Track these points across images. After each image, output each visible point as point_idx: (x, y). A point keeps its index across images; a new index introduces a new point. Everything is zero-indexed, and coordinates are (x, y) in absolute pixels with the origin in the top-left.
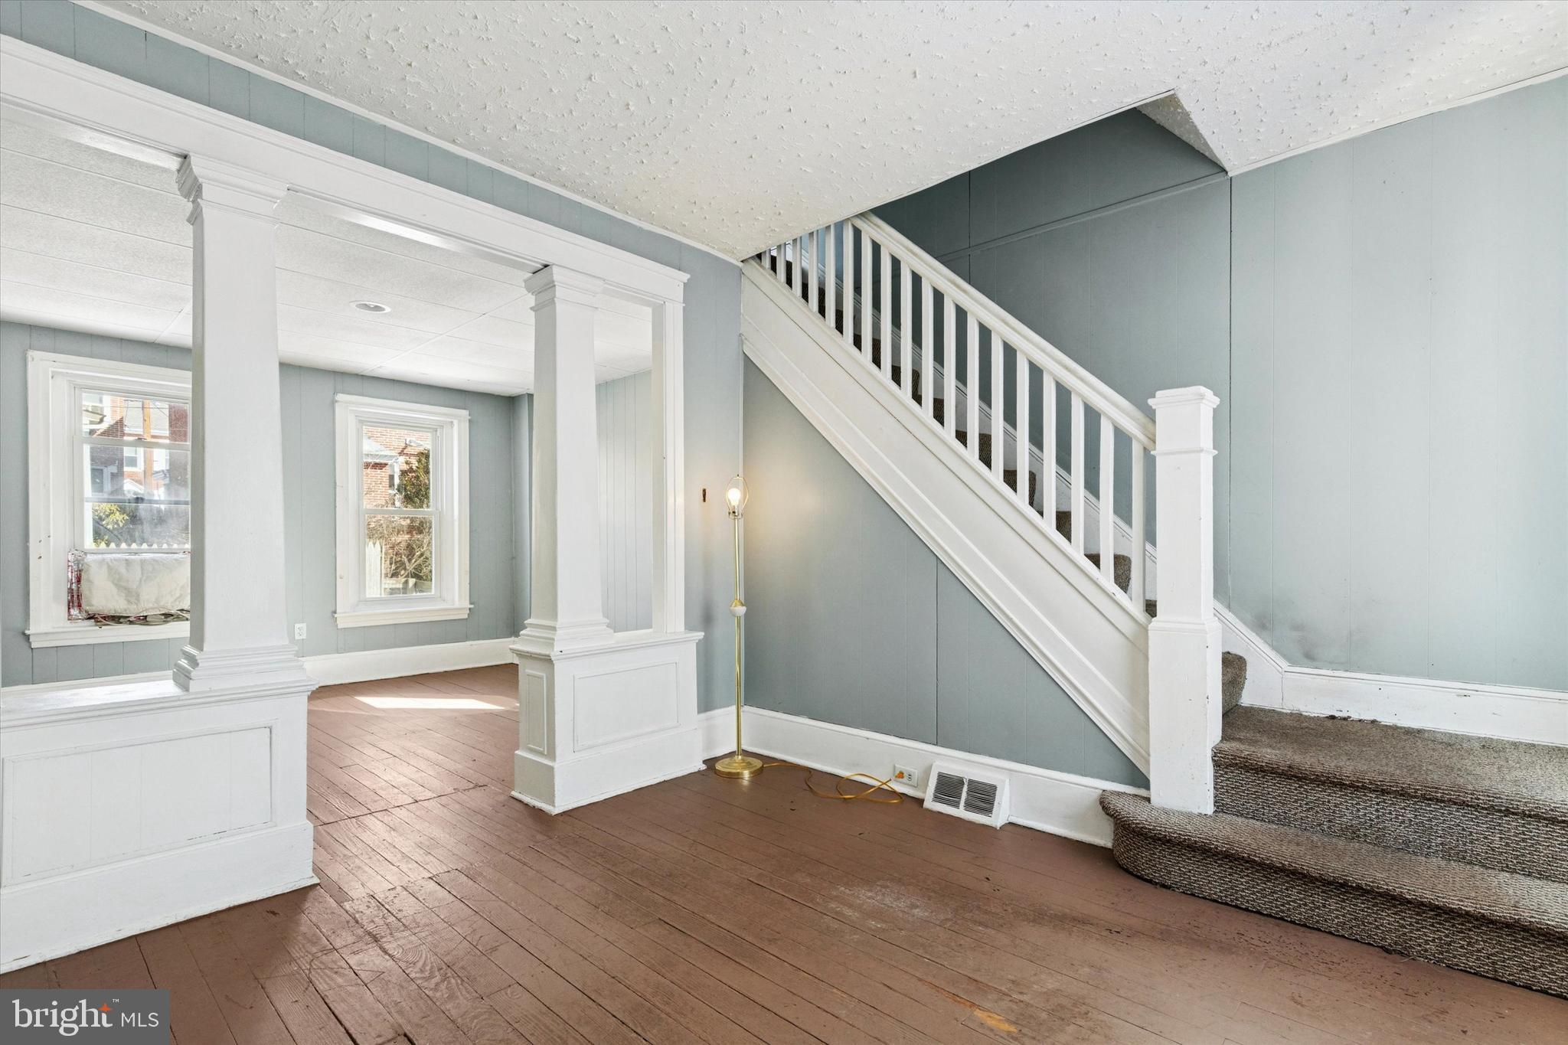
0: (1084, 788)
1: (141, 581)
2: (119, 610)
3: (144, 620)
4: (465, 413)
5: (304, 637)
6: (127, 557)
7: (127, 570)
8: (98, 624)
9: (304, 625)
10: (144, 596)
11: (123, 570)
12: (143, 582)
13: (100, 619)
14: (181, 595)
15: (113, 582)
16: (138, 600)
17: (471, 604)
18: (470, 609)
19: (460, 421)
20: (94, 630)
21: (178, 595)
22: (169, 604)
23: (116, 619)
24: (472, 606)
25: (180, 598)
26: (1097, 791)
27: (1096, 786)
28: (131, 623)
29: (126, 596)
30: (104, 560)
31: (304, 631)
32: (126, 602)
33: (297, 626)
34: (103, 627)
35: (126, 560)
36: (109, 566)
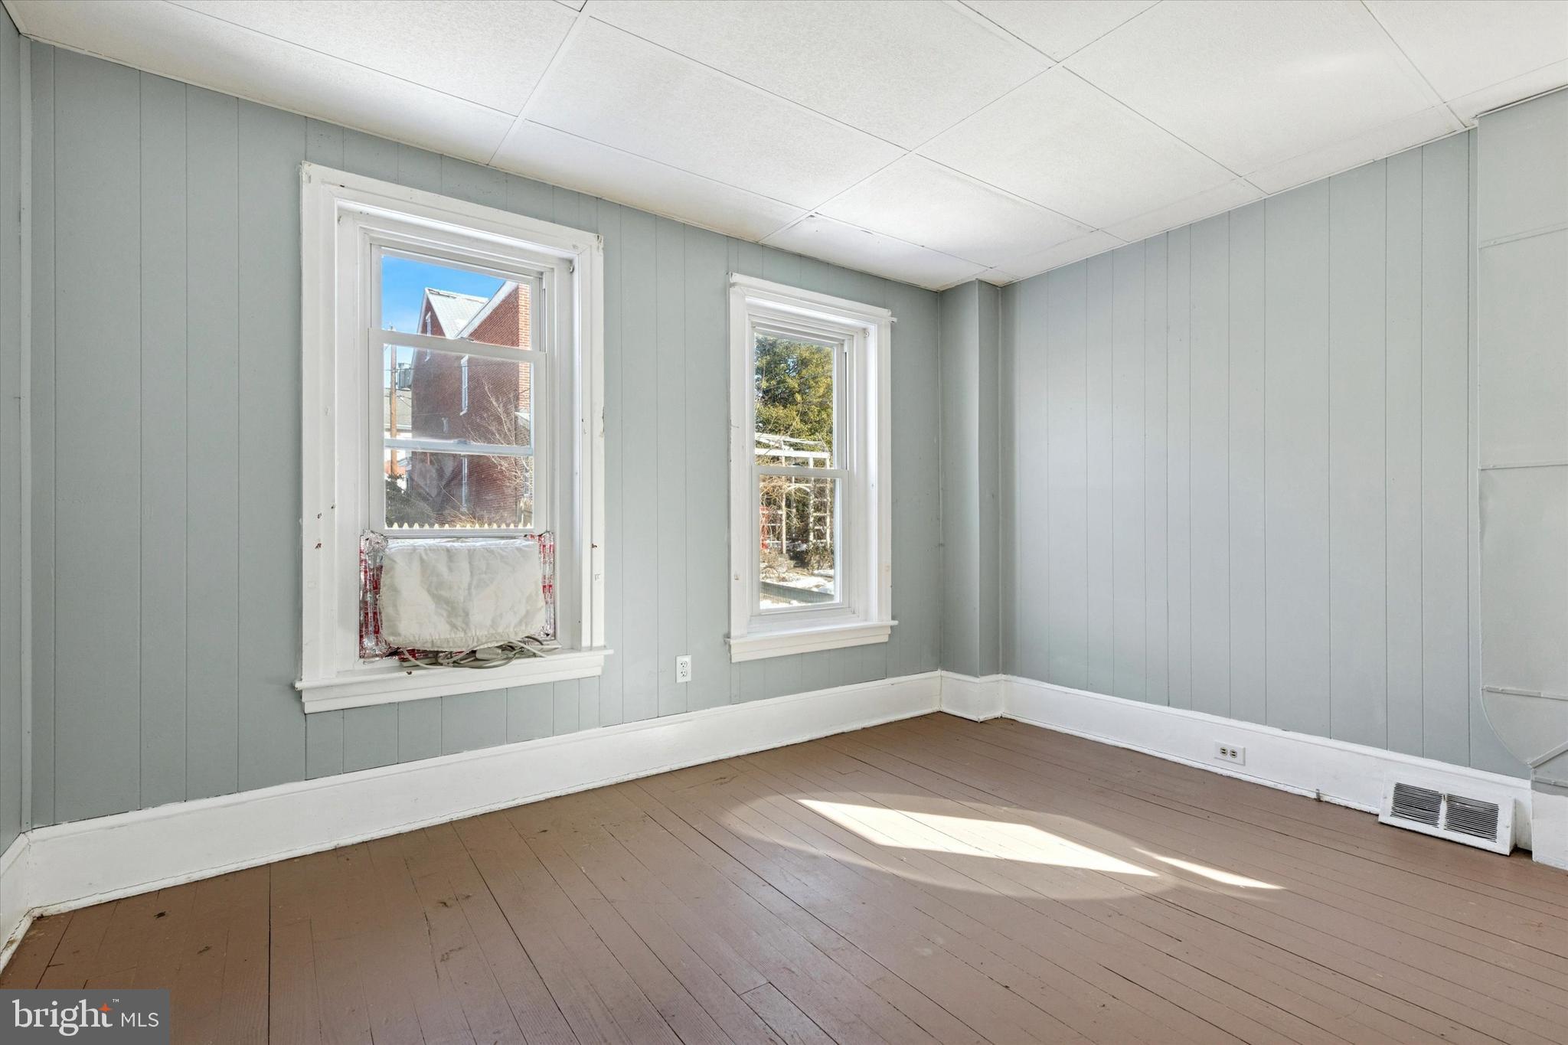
1: (469, 588)
2: (439, 643)
3: (472, 658)
4: (885, 313)
5: (688, 678)
6: (449, 545)
7: (450, 570)
8: (405, 664)
9: (687, 659)
10: (476, 617)
11: (442, 568)
12: (473, 591)
13: (407, 655)
14: (527, 612)
15: (429, 591)
16: (467, 624)
17: (893, 618)
18: (892, 627)
19: (879, 327)
20: (401, 678)
21: (523, 613)
22: (512, 630)
23: (434, 657)
24: (896, 623)
25: (527, 618)
28: (456, 664)
29: (449, 616)
30: (414, 549)
31: (689, 668)
32: (448, 627)
33: (680, 659)
34: (415, 673)
35: (448, 550)
36: (422, 560)
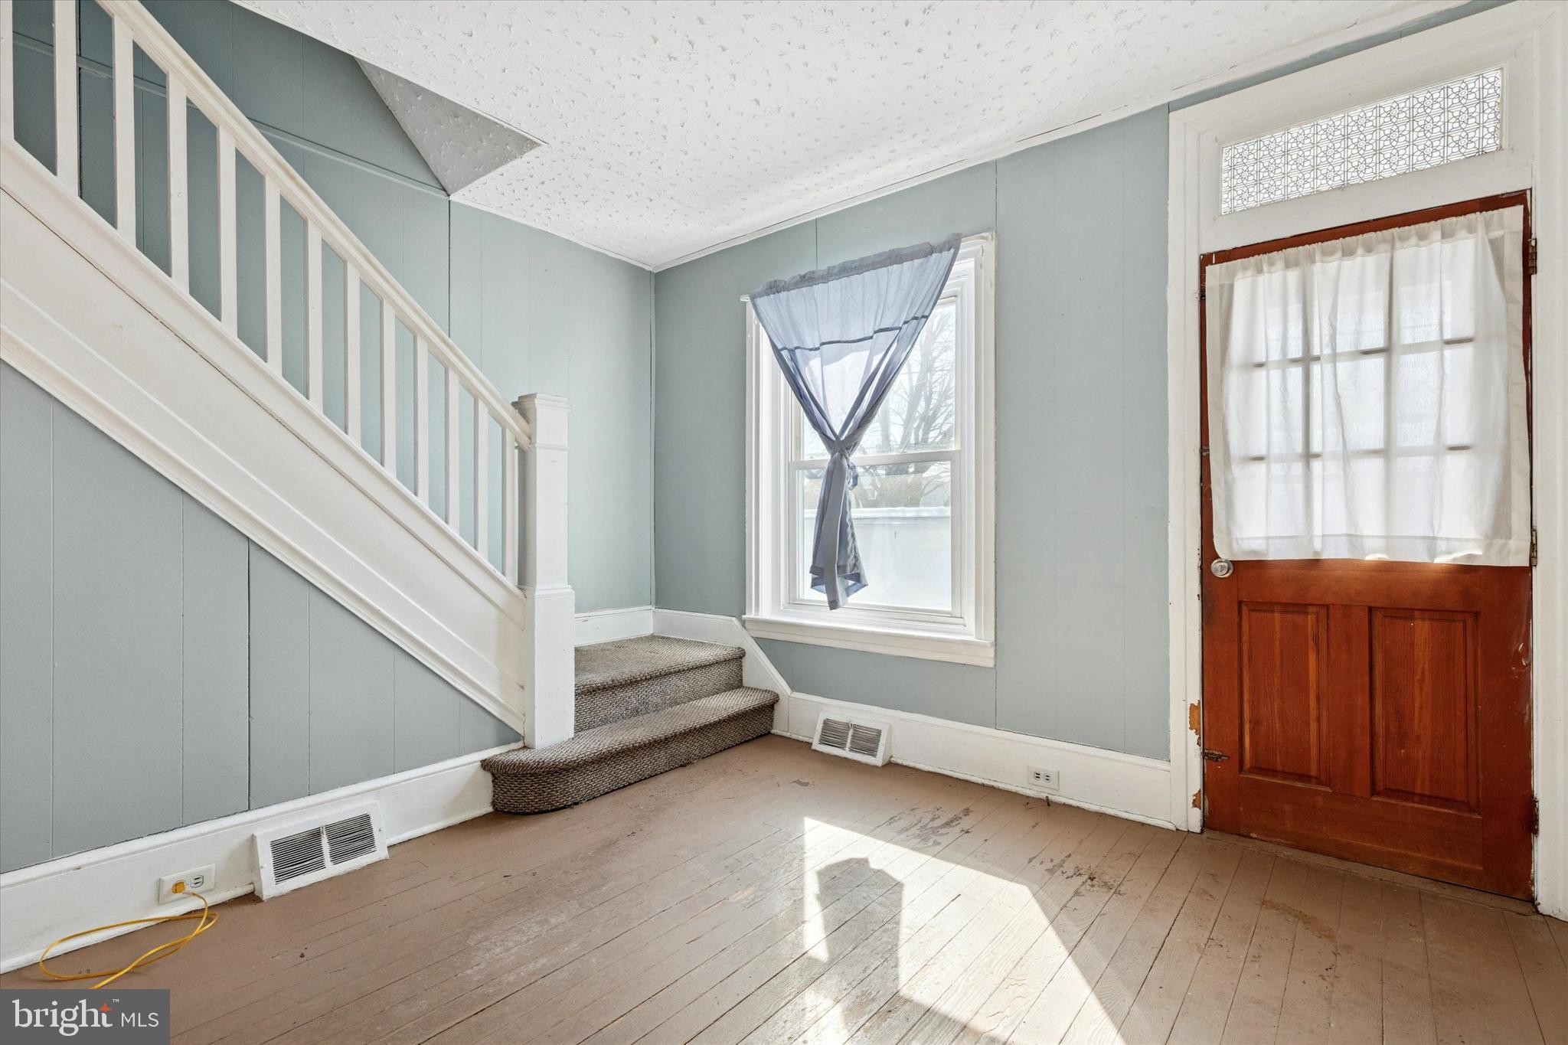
0: (462, 768)
26: (475, 764)
27: (472, 760)
